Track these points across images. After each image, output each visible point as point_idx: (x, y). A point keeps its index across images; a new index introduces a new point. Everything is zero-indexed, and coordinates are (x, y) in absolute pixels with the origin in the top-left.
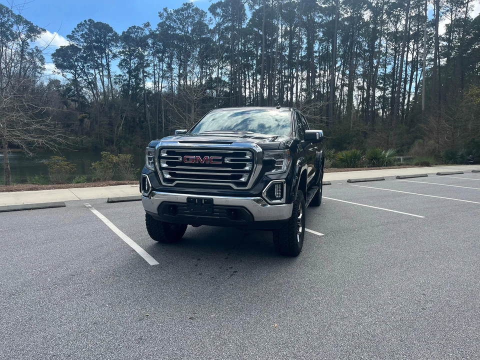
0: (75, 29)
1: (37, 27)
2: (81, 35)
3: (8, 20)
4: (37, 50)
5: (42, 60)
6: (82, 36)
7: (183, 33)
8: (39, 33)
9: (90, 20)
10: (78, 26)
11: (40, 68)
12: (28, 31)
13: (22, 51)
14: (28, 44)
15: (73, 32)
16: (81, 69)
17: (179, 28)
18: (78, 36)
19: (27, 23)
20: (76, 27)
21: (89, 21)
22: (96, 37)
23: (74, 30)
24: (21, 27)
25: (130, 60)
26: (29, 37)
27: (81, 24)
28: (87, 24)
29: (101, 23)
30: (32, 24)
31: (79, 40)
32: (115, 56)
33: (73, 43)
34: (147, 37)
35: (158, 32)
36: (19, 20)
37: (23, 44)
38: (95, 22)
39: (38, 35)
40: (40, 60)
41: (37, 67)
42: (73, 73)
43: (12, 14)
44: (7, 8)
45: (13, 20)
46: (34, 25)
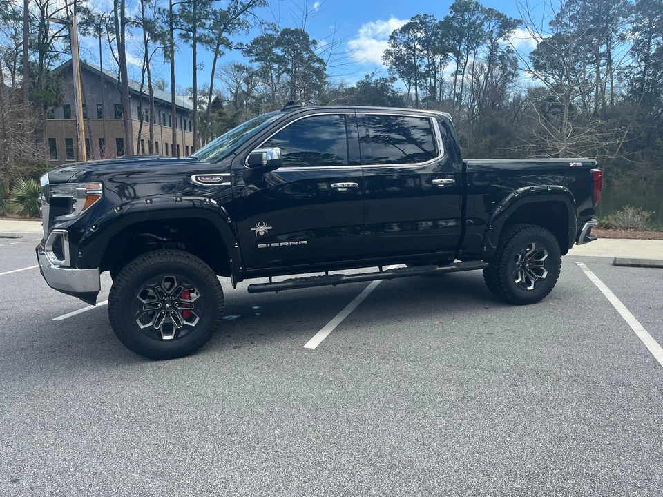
0: (562, 10)
1: (511, 18)
2: (571, 17)
3: (477, 18)
4: (509, 51)
5: (514, 63)
8: (514, 27)
10: (566, 5)
11: (513, 74)
12: (501, 27)
13: (492, 55)
14: (498, 46)
15: (558, 15)
18: (566, 20)
19: (500, 16)
20: (563, 7)
22: (594, 15)
23: (560, 12)
24: (492, 24)
25: (650, 40)
26: (500, 34)
30: (506, 16)
31: (566, 25)
32: (623, 38)
33: (559, 31)
36: (490, 14)
37: (492, 46)
39: (513, 31)
40: (512, 64)
41: (508, 74)
43: (482, 9)
44: (477, 3)
45: (483, 17)
46: (508, 17)
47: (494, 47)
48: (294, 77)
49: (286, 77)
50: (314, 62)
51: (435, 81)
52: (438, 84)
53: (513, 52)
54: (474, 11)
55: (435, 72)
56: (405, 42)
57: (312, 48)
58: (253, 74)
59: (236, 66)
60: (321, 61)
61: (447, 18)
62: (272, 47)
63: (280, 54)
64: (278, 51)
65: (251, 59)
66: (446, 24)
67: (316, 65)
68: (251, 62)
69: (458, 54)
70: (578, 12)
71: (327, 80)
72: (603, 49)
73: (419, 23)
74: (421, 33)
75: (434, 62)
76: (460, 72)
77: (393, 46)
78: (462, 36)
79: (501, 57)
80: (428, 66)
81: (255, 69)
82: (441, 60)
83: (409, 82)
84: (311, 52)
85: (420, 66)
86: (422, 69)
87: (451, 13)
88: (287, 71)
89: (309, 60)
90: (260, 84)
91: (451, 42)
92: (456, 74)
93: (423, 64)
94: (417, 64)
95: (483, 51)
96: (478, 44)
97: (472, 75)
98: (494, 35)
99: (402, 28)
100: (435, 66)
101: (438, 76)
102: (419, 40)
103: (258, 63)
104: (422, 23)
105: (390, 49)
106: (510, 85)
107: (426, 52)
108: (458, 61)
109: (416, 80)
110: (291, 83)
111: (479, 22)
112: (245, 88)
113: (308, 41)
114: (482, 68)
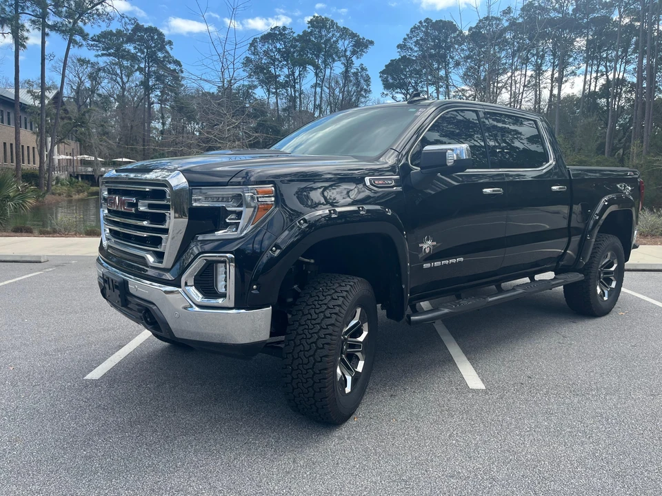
0: (408, 35)
1: (364, 39)
2: (415, 42)
3: (333, 35)
4: (363, 69)
5: (367, 80)
6: (417, 43)
7: (560, 15)
8: (366, 47)
9: (427, 20)
10: (412, 31)
11: (366, 90)
12: (354, 46)
13: (347, 71)
14: (352, 63)
15: (405, 39)
16: (413, 87)
17: (555, 9)
18: (411, 44)
19: (353, 35)
20: (408, 32)
21: (425, 22)
22: (434, 42)
23: (406, 37)
24: (347, 42)
25: (479, 68)
26: (354, 53)
27: (415, 27)
28: (423, 27)
29: (441, 21)
30: (359, 36)
31: (411, 49)
32: (457, 64)
33: (405, 54)
34: (505, 30)
35: (521, 20)
36: (345, 32)
37: (347, 63)
38: (434, 21)
39: (365, 50)
40: (365, 81)
41: (362, 89)
42: (404, 94)
43: (337, 27)
44: (332, 21)
45: (338, 35)
46: (361, 37)
47: (349, 64)
48: (148, 76)
49: (138, 76)
50: (170, 63)
51: (295, 91)
52: (297, 94)
53: (366, 70)
54: (330, 28)
55: (295, 83)
56: (264, 51)
57: (167, 47)
58: (99, 70)
59: (79, 60)
60: (178, 63)
61: (304, 32)
62: (122, 43)
63: (133, 51)
64: (130, 47)
65: (97, 54)
66: (305, 38)
67: (172, 67)
68: (97, 56)
69: (317, 67)
70: (421, 39)
71: (183, 82)
72: (442, 73)
73: (279, 35)
74: (281, 44)
75: (293, 73)
76: (319, 84)
77: (254, 54)
78: (320, 50)
79: (356, 74)
80: (288, 76)
81: (102, 65)
82: (300, 71)
83: (268, 91)
84: (167, 52)
85: (279, 76)
86: (282, 79)
87: (309, 27)
88: (140, 70)
89: (164, 61)
90: (106, 81)
91: (310, 56)
92: (316, 85)
93: (283, 73)
94: (277, 74)
95: (338, 68)
96: (334, 61)
97: (329, 88)
98: (348, 53)
99: (262, 37)
100: (294, 77)
101: (297, 86)
102: (279, 51)
103: (105, 58)
104: (281, 34)
105: (250, 56)
106: (363, 100)
107: (285, 63)
108: (317, 75)
109: (276, 89)
110: (144, 83)
111: (334, 39)
112: (88, 84)
113: (164, 41)
114: (337, 82)
